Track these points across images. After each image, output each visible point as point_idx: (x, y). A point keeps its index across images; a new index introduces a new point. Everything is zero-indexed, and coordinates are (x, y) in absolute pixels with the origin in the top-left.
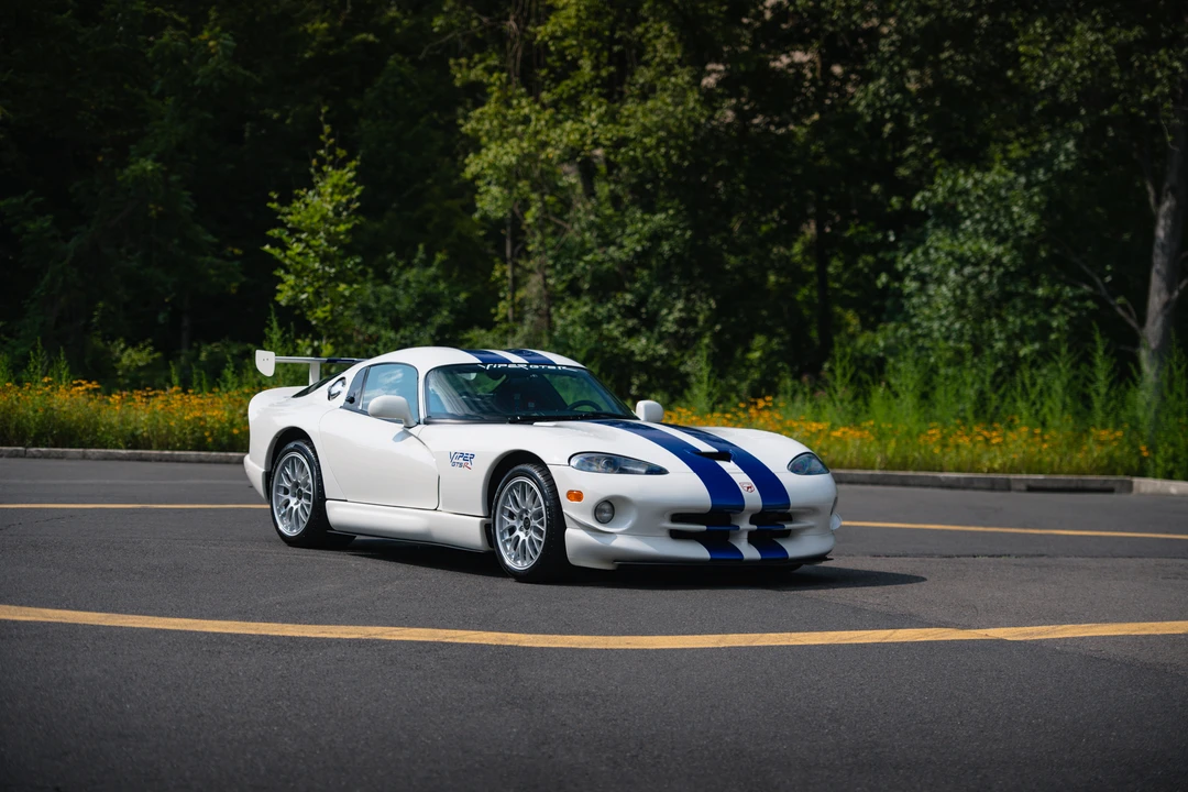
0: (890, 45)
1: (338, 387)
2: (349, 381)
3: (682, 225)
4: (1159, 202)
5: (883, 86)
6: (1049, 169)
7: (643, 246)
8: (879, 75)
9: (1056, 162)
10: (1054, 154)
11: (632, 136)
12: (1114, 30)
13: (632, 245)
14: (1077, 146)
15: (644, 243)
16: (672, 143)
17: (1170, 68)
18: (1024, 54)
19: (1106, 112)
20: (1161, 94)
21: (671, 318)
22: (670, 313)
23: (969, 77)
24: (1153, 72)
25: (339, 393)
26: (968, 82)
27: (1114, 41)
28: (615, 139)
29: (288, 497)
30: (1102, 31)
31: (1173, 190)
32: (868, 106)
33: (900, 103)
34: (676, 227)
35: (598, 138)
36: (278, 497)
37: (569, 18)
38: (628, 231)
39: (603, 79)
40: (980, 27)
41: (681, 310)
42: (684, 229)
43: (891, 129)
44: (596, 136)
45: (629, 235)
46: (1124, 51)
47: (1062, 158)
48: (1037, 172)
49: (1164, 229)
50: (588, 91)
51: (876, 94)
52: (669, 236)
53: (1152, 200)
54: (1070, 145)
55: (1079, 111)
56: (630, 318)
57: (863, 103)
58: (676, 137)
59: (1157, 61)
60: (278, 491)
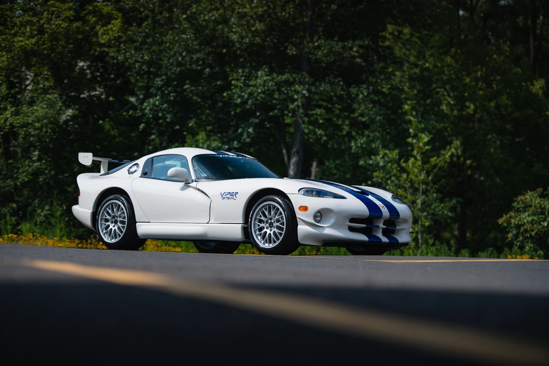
0: (161, 81)
1: (134, 168)
2: (141, 165)
3: (49, 168)
4: (289, 159)
5: (158, 100)
6: (239, 142)
7: (29, 178)
8: (156, 95)
9: (243, 138)
10: (241, 134)
11: (30, 122)
12: (275, 75)
13: (23, 178)
14: (254, 130)
15: (29, 176)
16: (50, 126)
17: (302, 94)
18: (234, 85)
19: (271, 114)
20: (298, 106)
21: (42, 214)
22: (42, 212)
23: (199, 98)
24: (292, 96)
25: (136, 171)
26: (199, 100)
27: (275, 80)
28: (21, 123)
29: (109, 223)
30: (269, 75)
31: (297, 152)
32: (151, 110)
33: (167, 109)
34: (46, 169)
35: (13, 123)
36: (101, 224)
37: (3, 61)
38: (20, 171)
39: (12, 94)
40: (205, 74)
41: (47, 210)
42: (50, 171)
43: (144, 126)
44: (11, 121)
45: (21, 173)
46: (279, 85)
47: (245, 136)
48: (233, 143)
49: (293, 170)
50: (4, 100)
51: (154, 104)
52: (43, 173)
53: (286, 158)
54: (250, 130)
55: (256, 114)
56: (14, 216)
57: (148, 108)
58: (52, 123)
59: (295, 90)
60: (101, 221)
